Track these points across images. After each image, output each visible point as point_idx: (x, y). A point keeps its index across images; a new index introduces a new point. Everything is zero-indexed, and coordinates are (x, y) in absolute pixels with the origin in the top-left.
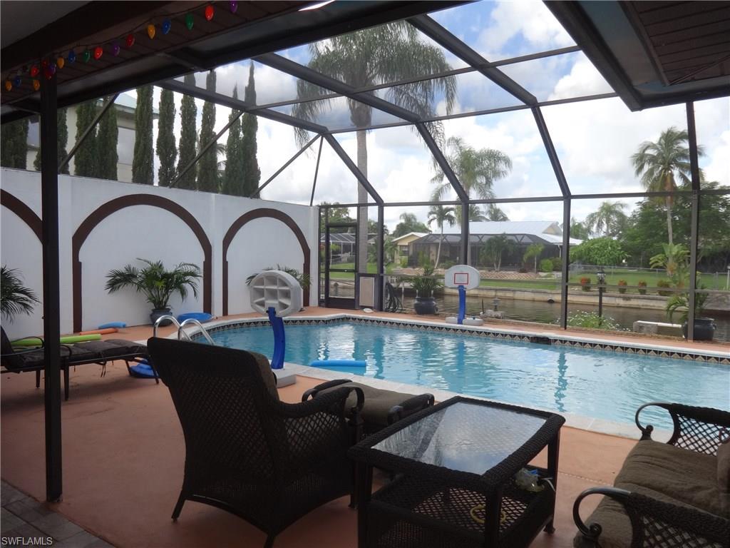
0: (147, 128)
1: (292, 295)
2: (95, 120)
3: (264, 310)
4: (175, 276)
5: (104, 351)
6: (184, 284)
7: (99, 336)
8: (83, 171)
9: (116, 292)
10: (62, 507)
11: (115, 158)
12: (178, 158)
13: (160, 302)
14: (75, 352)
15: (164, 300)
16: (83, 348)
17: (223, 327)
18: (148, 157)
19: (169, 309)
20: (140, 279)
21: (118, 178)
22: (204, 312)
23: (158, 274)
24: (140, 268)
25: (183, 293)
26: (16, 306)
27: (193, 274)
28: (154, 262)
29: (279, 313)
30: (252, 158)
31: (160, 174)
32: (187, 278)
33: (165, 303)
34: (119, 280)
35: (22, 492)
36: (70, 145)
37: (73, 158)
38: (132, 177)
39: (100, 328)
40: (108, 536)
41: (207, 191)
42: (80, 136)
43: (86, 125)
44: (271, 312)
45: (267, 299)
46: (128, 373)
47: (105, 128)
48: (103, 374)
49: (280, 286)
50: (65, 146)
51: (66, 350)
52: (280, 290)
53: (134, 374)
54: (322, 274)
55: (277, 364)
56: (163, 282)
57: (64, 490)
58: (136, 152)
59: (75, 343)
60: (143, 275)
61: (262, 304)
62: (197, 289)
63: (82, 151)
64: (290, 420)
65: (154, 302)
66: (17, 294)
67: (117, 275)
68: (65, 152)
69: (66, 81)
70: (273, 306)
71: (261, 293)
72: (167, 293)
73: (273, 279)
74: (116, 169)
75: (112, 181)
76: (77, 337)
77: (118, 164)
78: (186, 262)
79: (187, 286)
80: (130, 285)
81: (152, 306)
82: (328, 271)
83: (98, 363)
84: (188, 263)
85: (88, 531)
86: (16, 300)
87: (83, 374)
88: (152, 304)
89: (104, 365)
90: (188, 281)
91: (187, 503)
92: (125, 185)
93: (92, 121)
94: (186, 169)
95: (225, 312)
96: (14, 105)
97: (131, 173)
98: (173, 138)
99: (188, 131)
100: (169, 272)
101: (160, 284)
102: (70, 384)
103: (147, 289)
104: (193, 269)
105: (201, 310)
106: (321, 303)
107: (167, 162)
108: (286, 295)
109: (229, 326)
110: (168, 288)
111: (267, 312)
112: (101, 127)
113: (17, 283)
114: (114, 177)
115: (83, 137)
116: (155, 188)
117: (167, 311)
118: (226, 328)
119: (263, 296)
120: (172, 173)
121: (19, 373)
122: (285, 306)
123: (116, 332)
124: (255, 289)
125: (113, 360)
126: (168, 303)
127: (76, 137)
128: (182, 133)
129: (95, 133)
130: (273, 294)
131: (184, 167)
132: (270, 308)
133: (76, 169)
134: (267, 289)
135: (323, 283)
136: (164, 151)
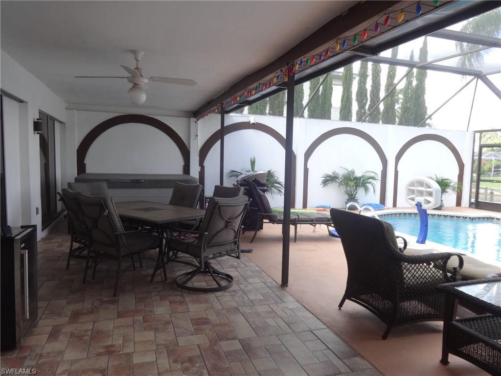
0: (349, 85)
1: (434, 194)
2: (319, 84)
3: (414, 203)
4: (362, 179)
5: (315, 218)
6: (367, 184)
7: (316, 211)
8: (312, 116)
9: (326, 187)
10: (288, 289)
11: (330, 105)
12: (369, 103)
13: (352, 195)
14: (300, 217)
15: (354, 193)
16: (305, 216)
17: (392, 214)
18: (349, 104)
19: (357, 200)
20: (341, 180)
21: (332, 118)
22: (380, 203)
23: (352, 177)
24: (341, 173)
25: (366, 189)
26: (276, 191)
27: (373, 178)
28: (350, 169)
29: (424, 206)
30: (421, 98)
31: (357, 114)
32: (370, 180)
33: (355, 196)
34: (329, 180)
35: (272, 278)
36: (305, 101)
37: (307, 108)
38: (339, 116)
39: (317, 207)
40: (307, 306)
41: (388, 124)
42: (311, 94)
43: (315, 88)
44: (419, 205)
45: (416, 196)
46: (328, 233)
47: (325, 88)
48: (314, 231)
49: (425, 188)
50: (302, 101)
51: (296, 215)
52: (426, 191)
53: (331, 235)
54: (473, 183)
55: (421, 241)
56: (354, 182)
57: (289, 282)
58: (342, 101)
59: (302, 214)
60: (342, 178)
61: (413, 199)
62: (376, 188)
63: (312, 103)
64: (406, 264)
65: (348, 194)
66: (276, 185)
67: (328, 176)
68: (303, 104)
69: (301, 71)
70: (420, 201)
71: (413, 192)
72: (356, 189)
73: (421, 183)
74: (330, 112)
75: (328, 121)
76: (304, 211)
77: (332, 109)
78: (369, 170)
79: (369, 185)
80: (334, 183)
81: (347, 197)
82: (479, 181)
83: (312, 224)
84: (371, 171)
85: (298, 302)
86: (275, 187)
87: (304, 229)
88: (347, 196)
89: (315, 226)
90: (370, 183)
91: (347, 301)
92: (335, 122)
93: (317, 85)
94: (373, 109)
95: (395, 205)
96: (277, 85)
97: (339, 114)
98: (366, 90)
99: (375, 84)
100: (358, 176)
101: (352, 184)
102: (297, 235)
103: (344, 186)
104: (373, 175)
105: (378, 202)
106: (471, 204)
107: (361, 106)
108: (430, 194)
109: (395, 214)
110: (357, 186)
111: (416, 205)
112: (323, 88)
113: (276, 178)
114: (329, 118)
115: (312, 95)
116: (353, 124)
117: (356, 201)
118: (394, 215)
119: (414, 194)
120: (365, 113)
121: (274, 224)
122: (429, 202)
123: (325, 210)
124: (409, 189)
125: (320, 224)
126: (356, 196)
127: (309, 95)
128: (372, 86)
129: (319, 92)
130: (421, 193)
131: (372, 108)
132: (418, 203)
133: (309, 114)
134: (416, 190)
135: (474, 190)
136: (360, 99)
